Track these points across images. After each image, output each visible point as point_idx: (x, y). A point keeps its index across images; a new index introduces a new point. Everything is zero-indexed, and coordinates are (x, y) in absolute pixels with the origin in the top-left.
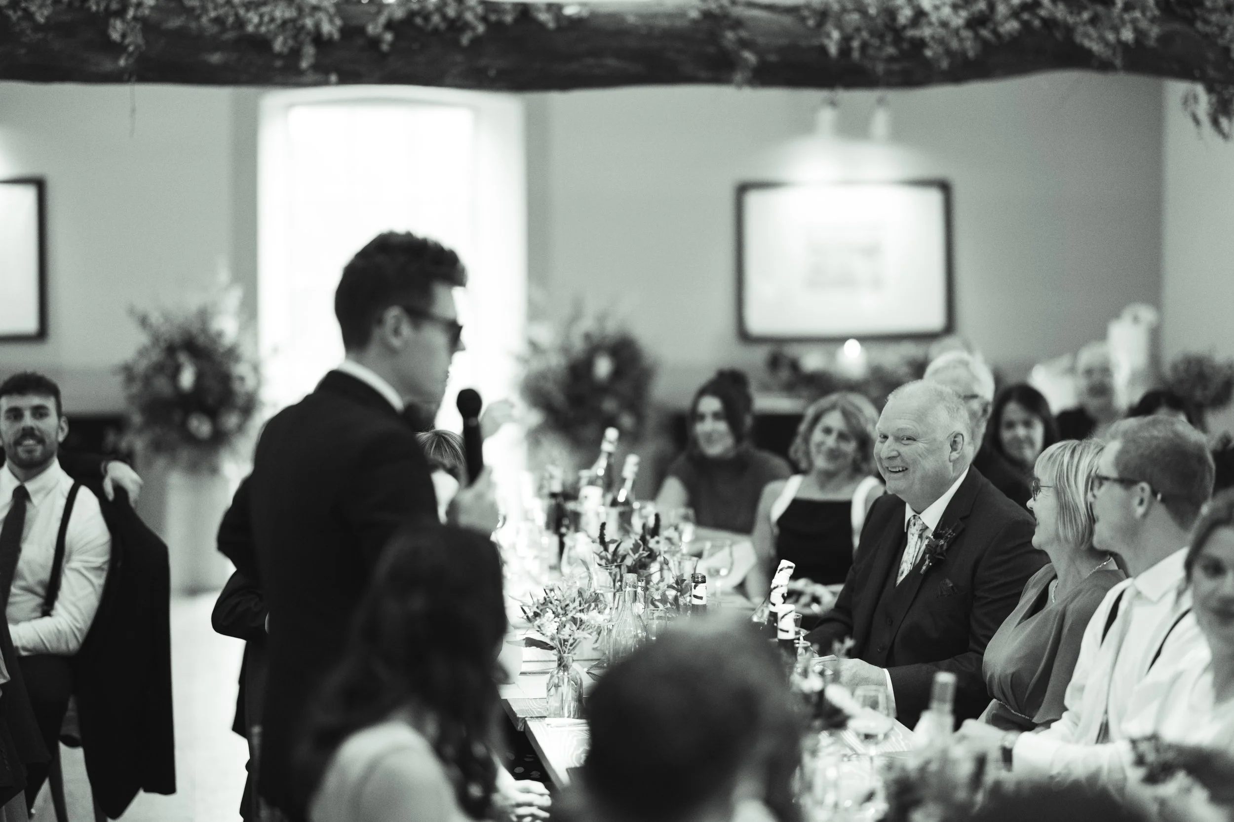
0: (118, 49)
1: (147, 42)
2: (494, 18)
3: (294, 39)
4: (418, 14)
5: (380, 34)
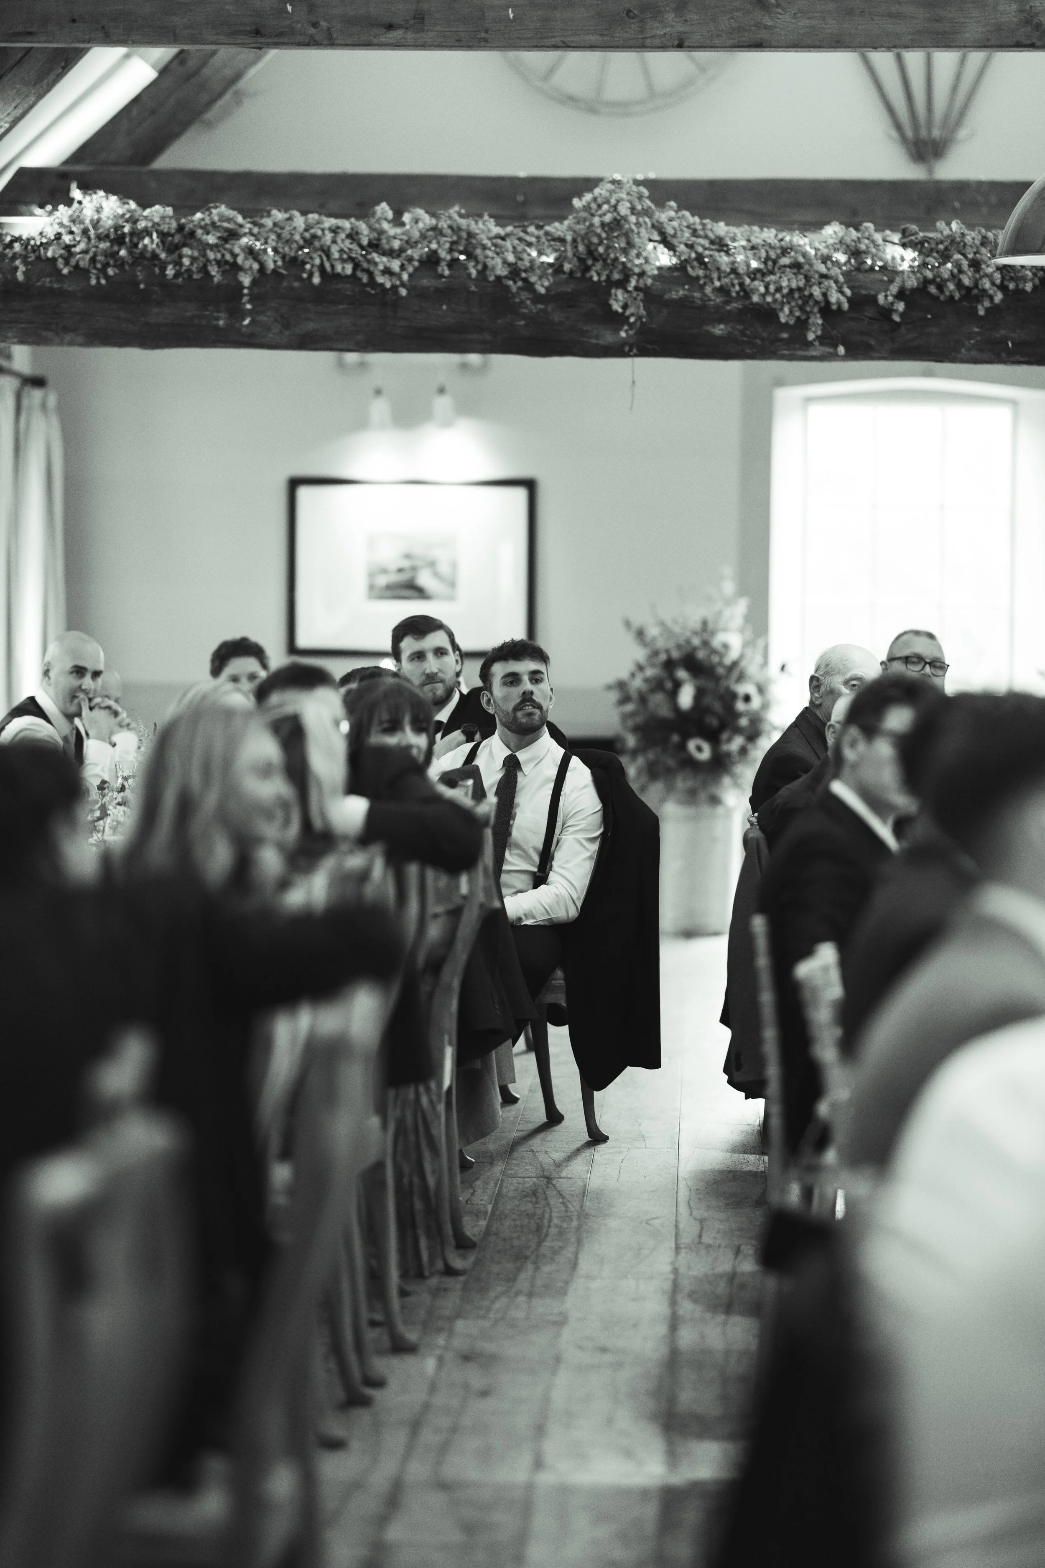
0: (618, 320)
1: (649, 313)
2: (1012, 286)
3: (801, 308)
4: (932, 281)
5: (892, 304)
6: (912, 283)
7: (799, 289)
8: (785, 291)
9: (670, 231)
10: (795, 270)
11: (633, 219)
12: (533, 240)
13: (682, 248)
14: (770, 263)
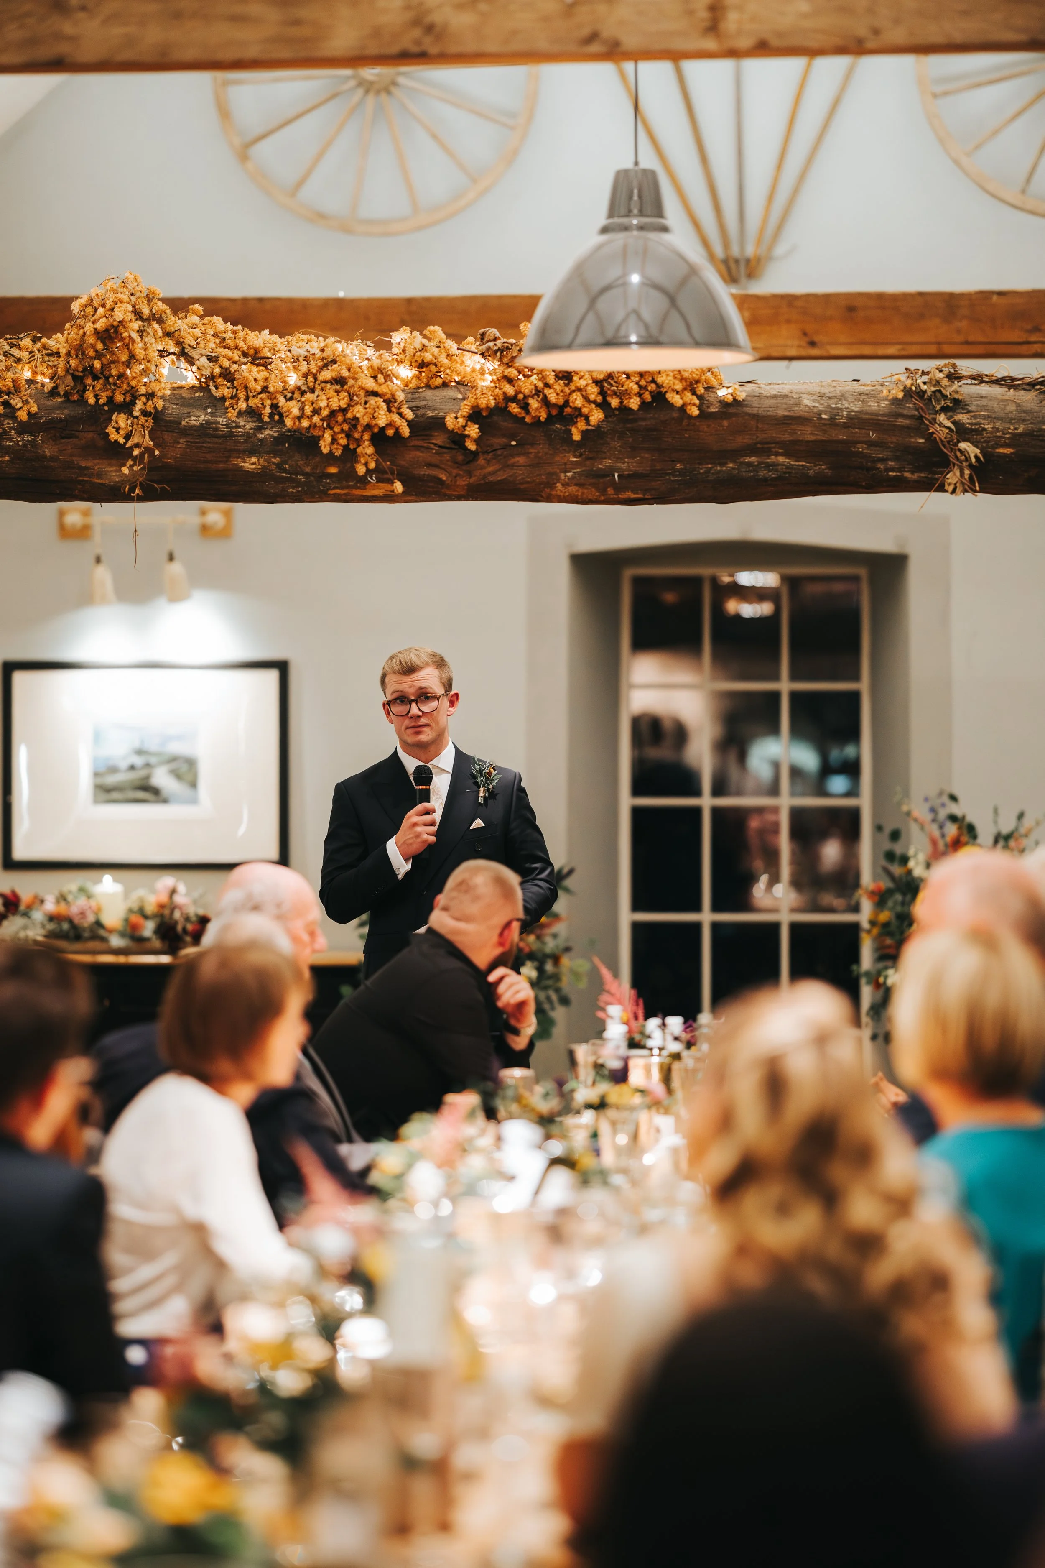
0: (120, 453)
1: (158, 444)
2: (614, 402)
3: (348, 436)
4: (514, 399)
5: (464, 427)
6: (488, 401)
7: (344, 411)
8: (325, 413)
9: (190, 340)
10: (338, 387)
11: (136, 325)
12: (25, 355)
13: (204, 361)
14: (310, 379)
